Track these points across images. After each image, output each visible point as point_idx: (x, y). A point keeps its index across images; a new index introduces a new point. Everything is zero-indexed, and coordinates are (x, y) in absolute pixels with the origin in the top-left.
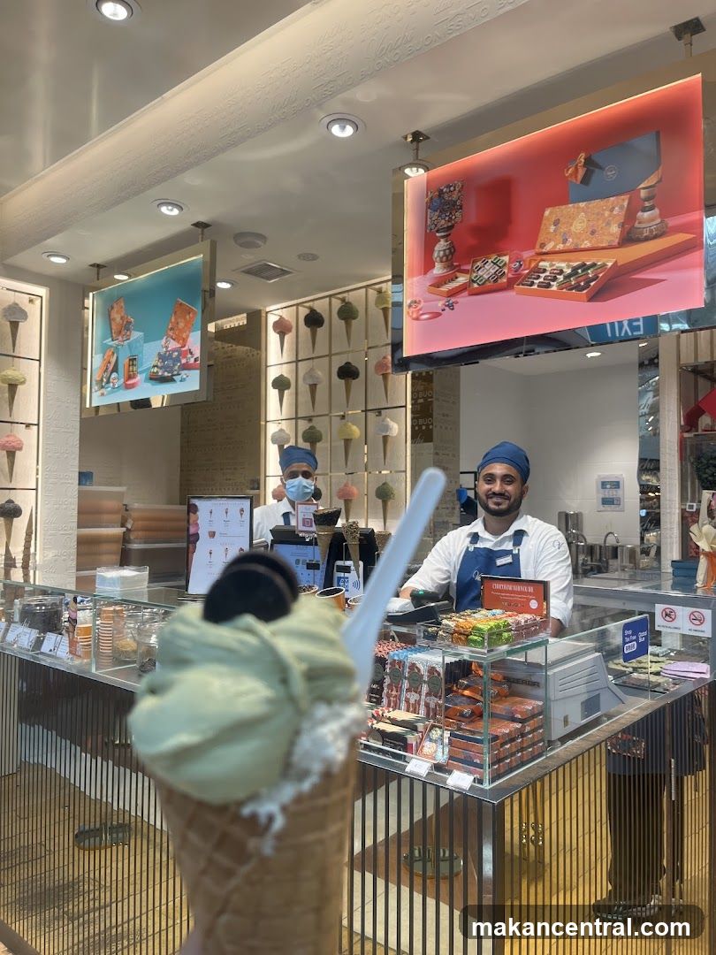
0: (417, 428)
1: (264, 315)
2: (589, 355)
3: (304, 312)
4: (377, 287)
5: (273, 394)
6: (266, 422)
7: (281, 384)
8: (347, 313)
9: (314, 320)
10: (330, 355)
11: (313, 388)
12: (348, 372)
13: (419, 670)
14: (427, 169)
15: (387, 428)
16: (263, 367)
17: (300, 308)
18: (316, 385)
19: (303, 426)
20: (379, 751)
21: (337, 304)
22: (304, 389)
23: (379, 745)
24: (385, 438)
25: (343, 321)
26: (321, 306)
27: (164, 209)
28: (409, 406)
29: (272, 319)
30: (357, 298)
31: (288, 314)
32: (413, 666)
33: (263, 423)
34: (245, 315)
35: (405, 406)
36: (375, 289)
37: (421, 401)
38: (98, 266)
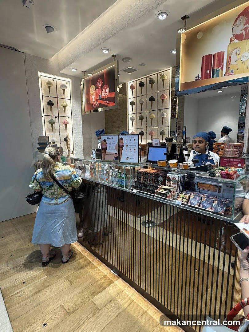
0: (172, 114)
1: (127, 84)
2: (219, 92)
3: (138, 83)
4: (160, 73)
5: (130, 107)
6: (128, 114)
7: (132, 104)
8: (152, 82)
9: (142, 85)
10: (146, 95)
11: (142, 104)
12: (152, 99)
13: (176, 179)
14: (186, 30)
15: (163, 115)
16: (127, 99)
17: (137, 81)
18: (142, 103)
19: (139, 115)
20: (159, 197)
21: (148, 80)
22: (139, 105)
23: (160, 196)
24: (163, 118)
25: (150, 84)
26: (143, 80)
27: (104, 51)
28: (170, 108)
29: (129, 85)
30: (154, 77)
31: (134, 84)
32: (174, 178)
33: (127, 115)
34: (122, 85)
35: (169, 108)
36: (160, 74)
37: (174, 106)
38: (84, 72)
